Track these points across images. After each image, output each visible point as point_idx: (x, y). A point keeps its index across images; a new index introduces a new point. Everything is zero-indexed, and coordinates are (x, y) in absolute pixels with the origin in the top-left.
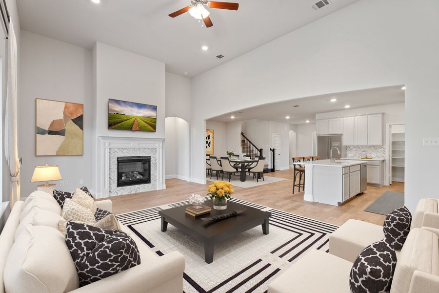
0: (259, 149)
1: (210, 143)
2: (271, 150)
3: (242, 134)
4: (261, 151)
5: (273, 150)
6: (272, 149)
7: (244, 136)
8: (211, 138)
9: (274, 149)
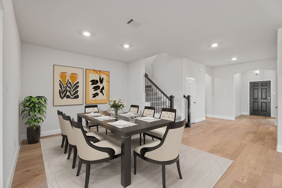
0: (169, 96)
1: (103, 88)
2: (184, 97)
3: (146, 76)
4: (171, 98)
5: (188, 98)
6: (186, 96)
7: (148, 79)
8: (104, 82)
9: (189, 96)
